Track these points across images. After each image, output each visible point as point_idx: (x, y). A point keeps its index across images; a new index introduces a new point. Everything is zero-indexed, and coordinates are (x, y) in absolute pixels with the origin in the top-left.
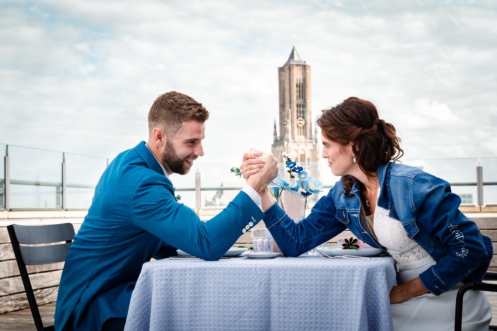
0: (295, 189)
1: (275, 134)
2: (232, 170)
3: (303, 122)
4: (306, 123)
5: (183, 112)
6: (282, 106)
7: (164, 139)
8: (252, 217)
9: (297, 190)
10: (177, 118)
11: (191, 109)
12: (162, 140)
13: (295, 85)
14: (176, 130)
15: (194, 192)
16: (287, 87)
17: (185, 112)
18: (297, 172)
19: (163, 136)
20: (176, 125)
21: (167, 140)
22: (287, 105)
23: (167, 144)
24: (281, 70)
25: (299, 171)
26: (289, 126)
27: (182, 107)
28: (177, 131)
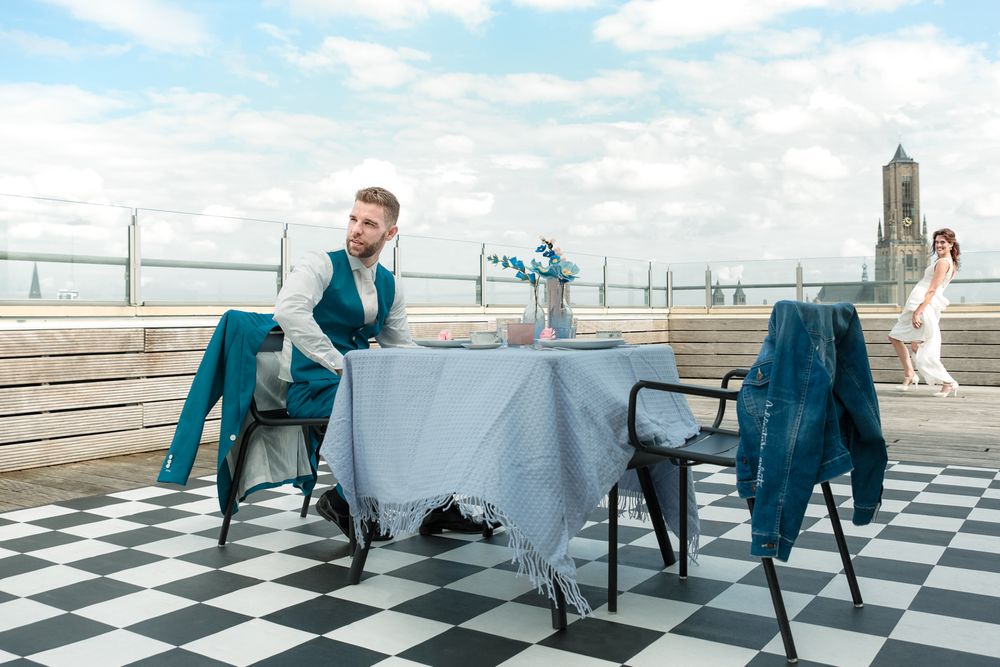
1: (880, 235)
3: (910, 222)
4: (913, 223)
13: (899, 185)
15: (795, 289)
16: (893, 186)
22: (893, 205)
24: (886, 168)
26: (895, 227)
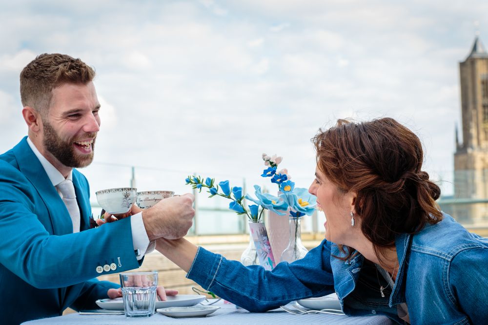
0: (283, 208)
1: (457, 140)
2: (188, 181)
5: (49, 74)
6: (465, 107)
7: (39, 121)
8: (119, 258)
9: (285, 209)
10: (43, 85)
11: (58, 69)
12: (37, 123)
13: (477, 83)
14: (47, 102)
16: (470, 84)
17: (52, 74)
18: (278, 183)
19: (37, 117)
20: (45, 96)
21: (43, 120)
22: (471, 106)
23: (44, 126)
24: (462, 65)
25: (281, 181)
26: (473, 131)
27: (48, 69)
28: (49, 103)
